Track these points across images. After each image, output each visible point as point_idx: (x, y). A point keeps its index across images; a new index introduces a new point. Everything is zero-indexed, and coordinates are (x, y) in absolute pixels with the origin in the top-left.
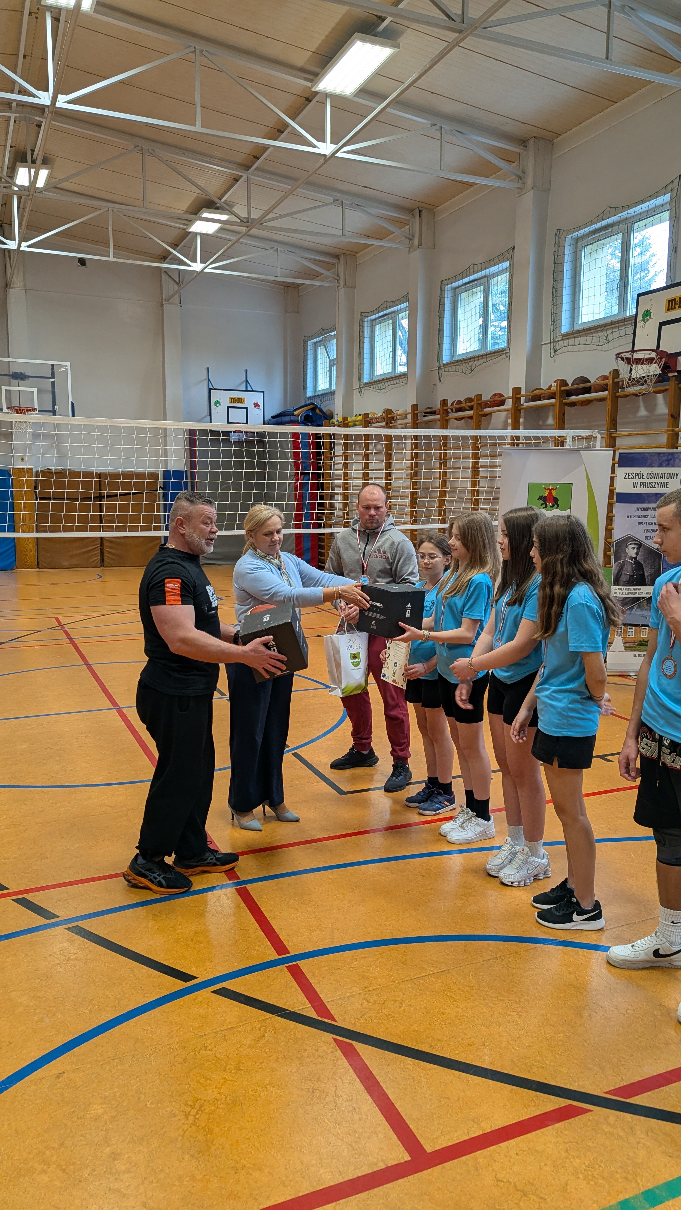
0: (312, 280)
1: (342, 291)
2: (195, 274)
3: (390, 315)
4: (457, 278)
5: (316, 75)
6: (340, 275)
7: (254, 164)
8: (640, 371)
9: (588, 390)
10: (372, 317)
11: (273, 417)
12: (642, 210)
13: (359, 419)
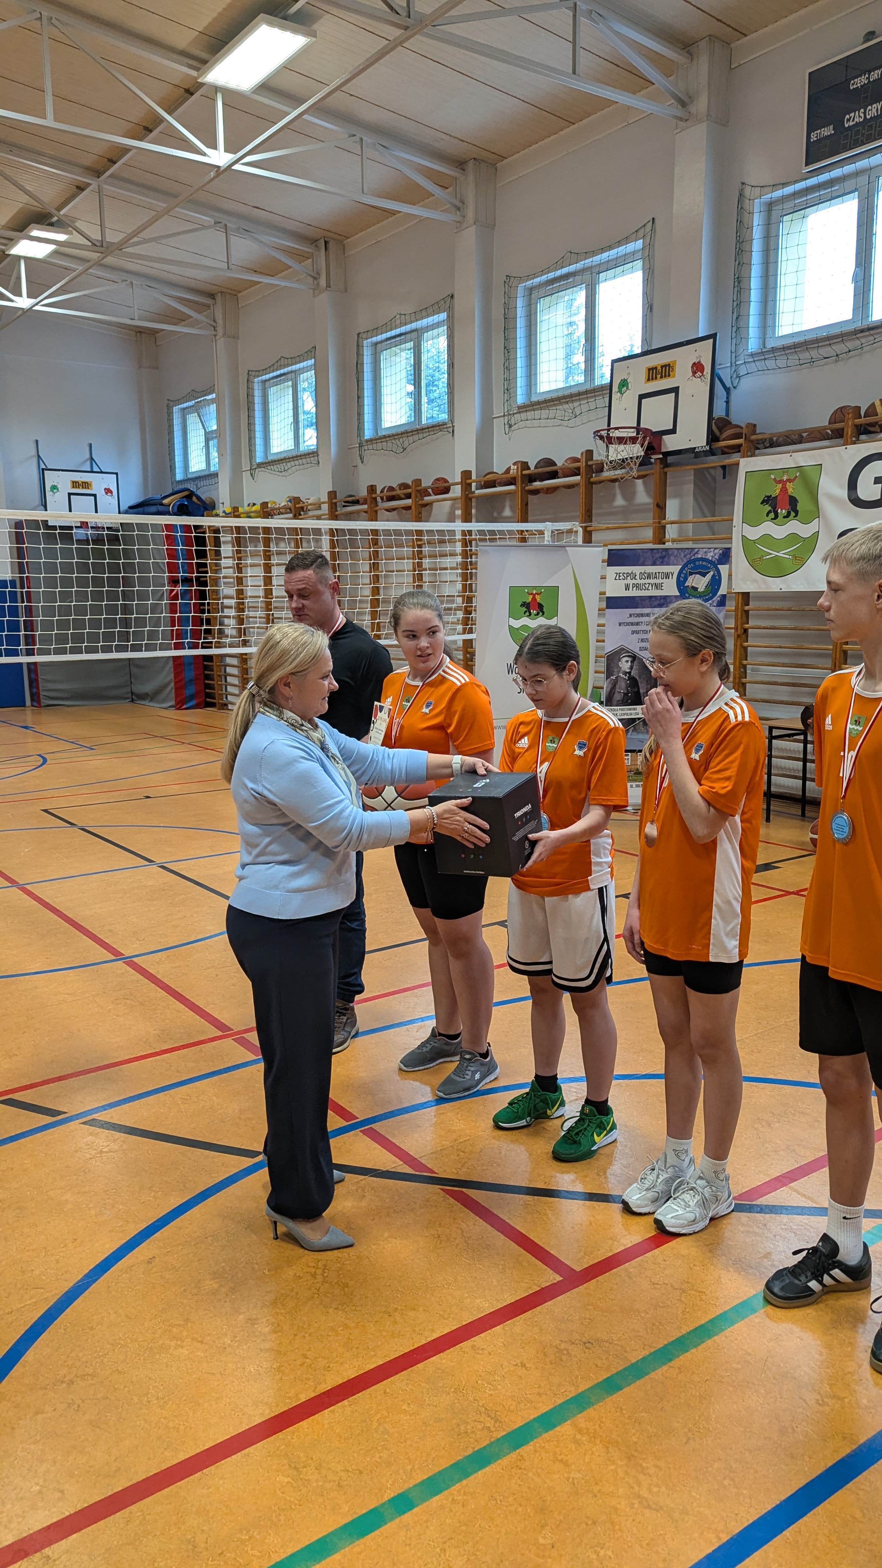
0: (175, 325)
1: (221, 341)
2: (20, 312)
3: (287, 376)
4: (379, 331)
6: (217, 320)
7: (108, 169)
8: (618, 452)
9: (554, 475)
10: (264, 377)
11: (130, 508)
12: (610, 258)
13: (254, 508)
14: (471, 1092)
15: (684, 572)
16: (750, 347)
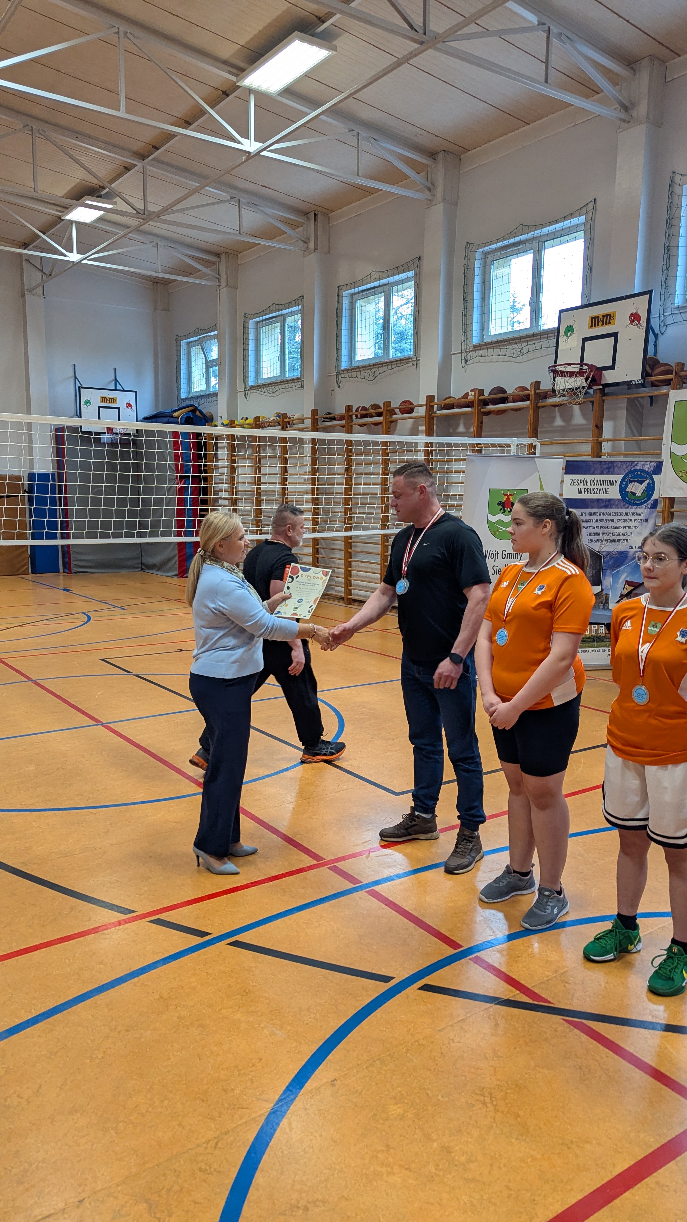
0: (187, 276)
1: (224, 291)
2: (71, 265)
3: (277, 318)
4: (356, 285)
5: (241, 71)
6: (221, 273)
7: (152, 154)
8: (562, 383)
9: (504, 400)
10: (258, 319)
11: (145, 418)
12: (556, 229)
13: (247, 422)
14: (551, 924)
15: (626, 480)
16: (676, 301)
